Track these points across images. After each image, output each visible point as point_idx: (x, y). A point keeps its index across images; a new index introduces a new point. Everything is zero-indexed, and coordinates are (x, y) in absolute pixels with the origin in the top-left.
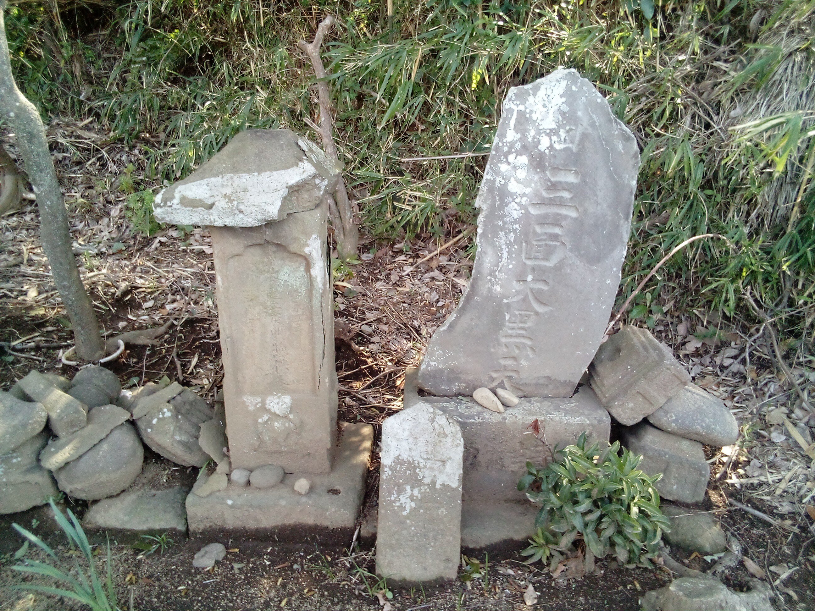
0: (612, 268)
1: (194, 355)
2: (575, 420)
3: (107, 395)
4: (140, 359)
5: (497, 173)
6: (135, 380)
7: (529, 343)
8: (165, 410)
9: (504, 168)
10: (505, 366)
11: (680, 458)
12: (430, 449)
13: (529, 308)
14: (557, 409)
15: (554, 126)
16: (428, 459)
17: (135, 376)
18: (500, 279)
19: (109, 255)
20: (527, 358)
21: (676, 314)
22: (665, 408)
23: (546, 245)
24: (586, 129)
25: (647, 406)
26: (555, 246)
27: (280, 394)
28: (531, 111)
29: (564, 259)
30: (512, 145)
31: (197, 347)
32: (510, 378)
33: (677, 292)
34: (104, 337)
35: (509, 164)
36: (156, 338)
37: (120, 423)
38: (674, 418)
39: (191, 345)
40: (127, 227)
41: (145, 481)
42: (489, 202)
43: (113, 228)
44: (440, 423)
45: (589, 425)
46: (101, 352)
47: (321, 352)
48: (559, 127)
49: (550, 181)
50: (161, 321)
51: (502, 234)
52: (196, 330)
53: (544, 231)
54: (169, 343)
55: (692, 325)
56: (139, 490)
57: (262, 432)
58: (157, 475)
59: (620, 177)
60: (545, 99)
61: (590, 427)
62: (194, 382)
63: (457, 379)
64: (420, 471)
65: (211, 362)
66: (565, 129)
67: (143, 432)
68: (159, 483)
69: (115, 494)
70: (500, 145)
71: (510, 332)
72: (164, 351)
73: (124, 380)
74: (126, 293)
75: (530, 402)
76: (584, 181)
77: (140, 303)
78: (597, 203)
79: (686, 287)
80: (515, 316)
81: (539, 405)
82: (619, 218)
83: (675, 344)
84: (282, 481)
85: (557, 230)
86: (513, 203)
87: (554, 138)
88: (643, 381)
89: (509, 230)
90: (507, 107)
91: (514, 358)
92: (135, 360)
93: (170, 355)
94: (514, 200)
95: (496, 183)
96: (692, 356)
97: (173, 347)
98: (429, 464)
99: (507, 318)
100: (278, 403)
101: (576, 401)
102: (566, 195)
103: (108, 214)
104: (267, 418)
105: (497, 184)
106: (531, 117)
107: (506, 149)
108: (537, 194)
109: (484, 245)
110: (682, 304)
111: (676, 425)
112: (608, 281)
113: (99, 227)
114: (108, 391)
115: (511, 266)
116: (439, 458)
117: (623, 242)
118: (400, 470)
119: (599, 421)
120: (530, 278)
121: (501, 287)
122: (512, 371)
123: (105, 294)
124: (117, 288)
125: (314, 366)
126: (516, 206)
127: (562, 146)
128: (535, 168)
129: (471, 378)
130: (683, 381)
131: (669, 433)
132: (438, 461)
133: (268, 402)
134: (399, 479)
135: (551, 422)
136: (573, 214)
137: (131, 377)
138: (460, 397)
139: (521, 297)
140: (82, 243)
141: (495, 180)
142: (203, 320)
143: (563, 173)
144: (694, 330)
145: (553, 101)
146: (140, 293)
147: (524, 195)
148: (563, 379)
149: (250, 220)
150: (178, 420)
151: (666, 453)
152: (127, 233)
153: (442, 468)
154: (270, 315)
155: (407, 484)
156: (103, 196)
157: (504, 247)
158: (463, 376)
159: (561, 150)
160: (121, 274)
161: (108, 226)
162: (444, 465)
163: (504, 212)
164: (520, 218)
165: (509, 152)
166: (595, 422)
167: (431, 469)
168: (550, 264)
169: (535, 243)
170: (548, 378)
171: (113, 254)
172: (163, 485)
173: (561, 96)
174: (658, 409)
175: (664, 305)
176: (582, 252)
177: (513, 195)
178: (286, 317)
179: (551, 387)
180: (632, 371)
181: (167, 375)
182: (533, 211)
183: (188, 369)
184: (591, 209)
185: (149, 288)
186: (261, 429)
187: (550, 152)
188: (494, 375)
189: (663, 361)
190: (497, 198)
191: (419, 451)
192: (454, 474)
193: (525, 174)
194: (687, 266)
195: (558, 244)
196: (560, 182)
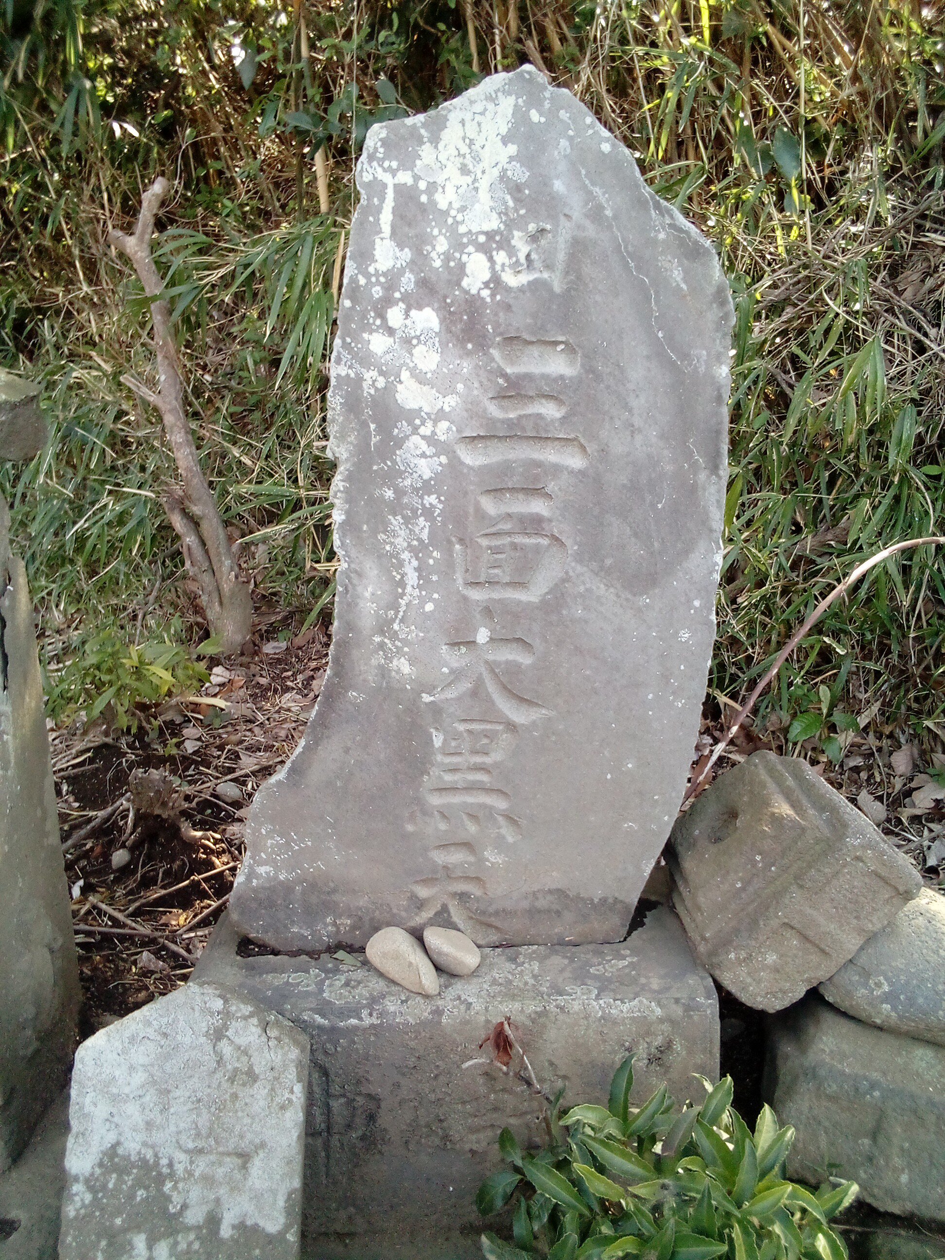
0: (689, 601)
2: (625, 1007)
5: (365, 359)
7: (501, 804)
9: (378, 343)
10: (445, 868)
11: (912, 1097)
12: (204, 1120)
13: (490, 714)
14: (581, 977)
15: (494, 223)
16: (200, 1151)
18: (405, 642)
20: (500, 844)
21: (887, 730)
22: (863, 960)
23: (514, 546)
24: (579, 227)
25: (815, 958)
26: (537, 549)
28: (432, 187)
29: (564, 581)
30: (392, 279)
32: (463, 897)
33: (886, 682)
35: (391, 331)
38: (886, 988)
42: (352, 438)
44: (239, 1041)
45: (661, 1021)
48: (510, 225)
49: (505, 376)
51: (396, 522)
53: (504, 509)
55: (923, 753)
59: (685, 356)
60: (464, 150)
61: (666, 1027)
63: (329, 907)
64: (175, 1187)
66: (523, 229)
70: (362, 281)
71: (448, 777)
75: (513, 960)
76: (590, 370)
78: (633, 430)
79: (902, 672)
80: (457, 736)
81: (536, 966)
82: (694, 466)
83: (889, 795)
85: (538, 507)
86: (415, 439)
87: (501, 257)
88: (796, 894)
89: (414, 511)
90: (367, 177)
91: (467, 845)
94: (415, 430)
95: (365, 385)
96: (927, 820)
98: (201, 1166)
99: (438, 740)
101: (635, 952)
102: (550, 411)
105: (367, 389)
106: (433, 203)
107: (377, 292)
108: (473, 410)
109: (353, 553)
110: (898, 707)
111: (894, 1008)
112: (685, 635)
115: (429, 607)
116: (231, 1146)
117: (711, 530)
118: (117, 1188)
119: (688, 1008)
120: (482, 636)
121: (412, 662)
122: (467, 879)
126: (424, 446)
127: (524, 279)
128: (461, 342)
129: (362, 902)
130: (901, 889)
131: (880, 1028)
132: (229, 1154)
134: (113, 1215)
135: (561, 1017)
136: (575, 461)
138: (340, 955)
139: (465, 686)
141: (360, 379)
143: (535, 351)
144: (929, 763)
145: (485, 154)
147: (440, 416)
148: (598, 894)
151: (873, 1086)
153: (238, 1176)
155: (138, 1228)
157: (406, 556)
158: (342, 899)
159: (521, 289)
162: (244, 1167)
163: (395, 462)
164: (437, 477)
165: (388, 301)
166: (679, 1011)
167: (208, 1180)
168: (530, 596)
169: (484, 542)
170: (560, 893)
173: (505, 141)
174: (845, 966)
175: (859, 713)
176: (609, 562)
177: (412, 416)
179: (568, 916)
180: (767, 867)
182: (470, 458)
184: (618, 447)
187: (493, 296)
188: (423, 892)
189: (841, 837)
190: (373, 426)
191: (173, 1128)
192: (274, 1192)
193: (436, 358)
194: (900, 626)
195: (545, 542)
196: (529, 377)
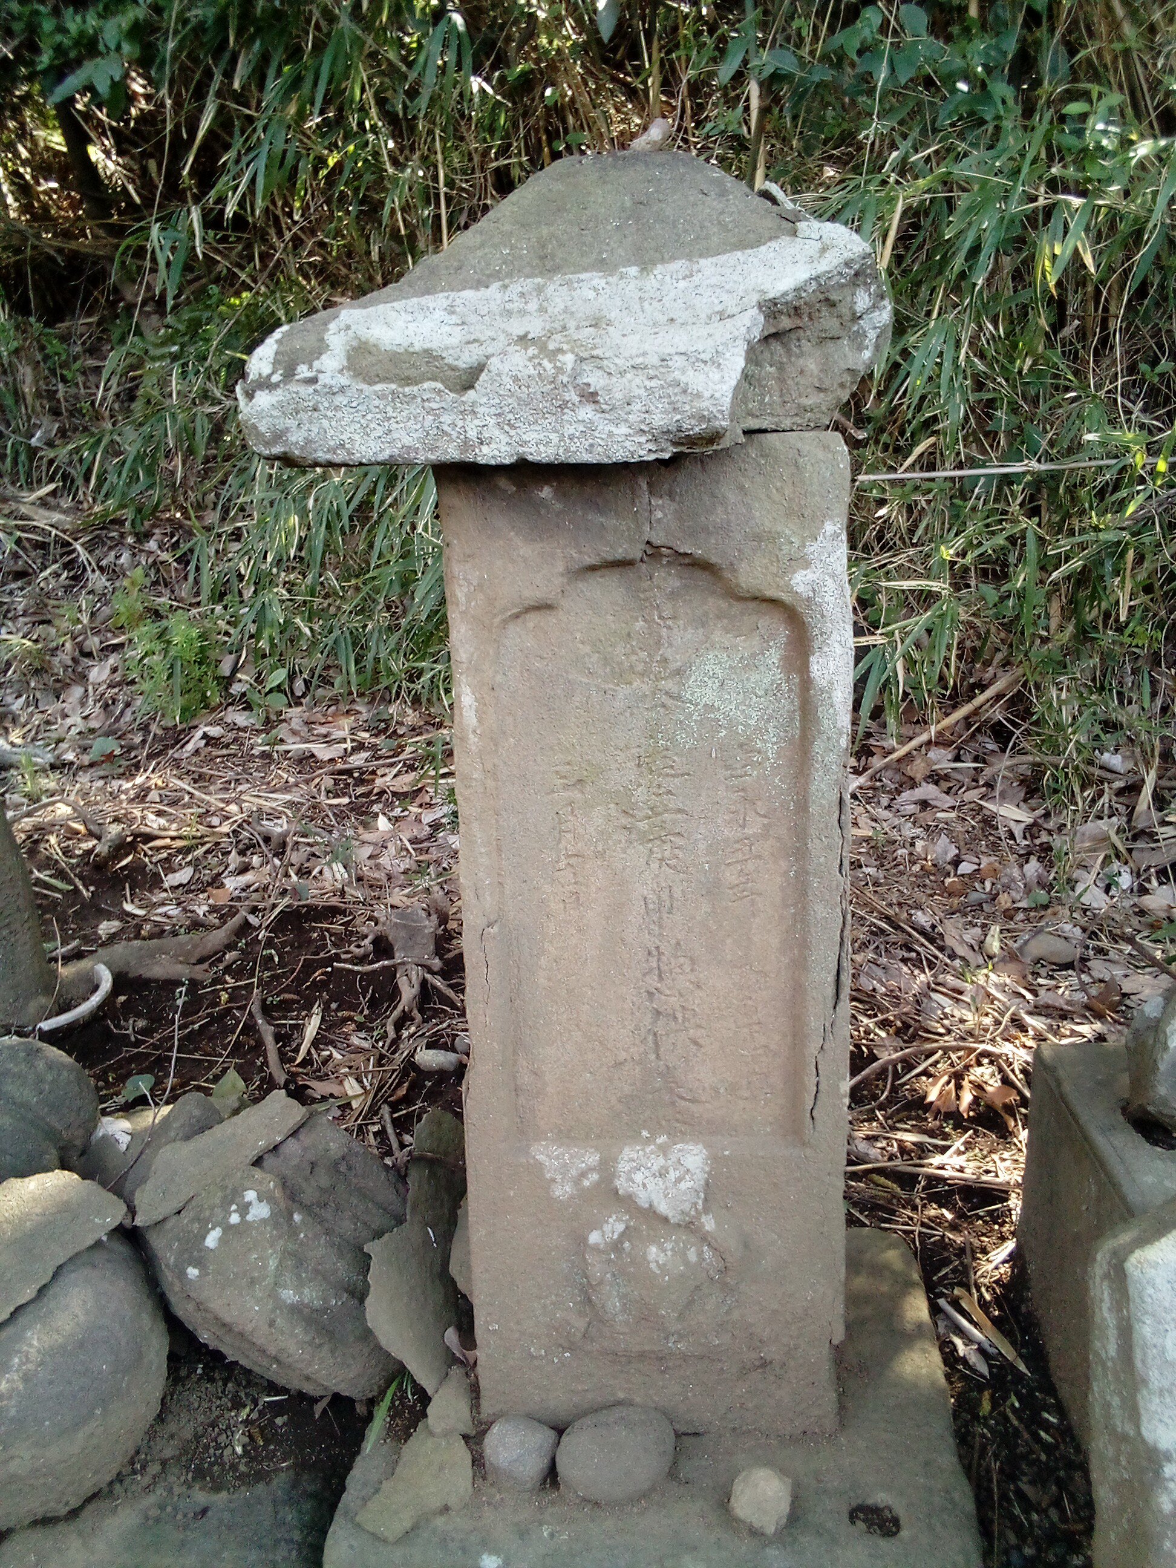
1: (309, 1007)
3: (51, 1135)
4: (158, 1020)
6: (143, 1084)
8: (251, 1195)
17: (140, 1072)
19: (81, 768)
27: (662, 1139)
31: (318, 986)
34: (56, 960)
36: (201, 961)
37: (90, 1242)
39: (300, 981)
40: (128, 705)
41: (168, 1453)
43: (93, 708)
46: (43, 1000)
47: (831, 979)
50: (213, 919)
52: (310, 941)
54: (238, 974)
56: (148, 1489)
57: (601, 1282)
58: (213, 1425)
62: (320, 1088)
65: (360, 1027)
67: (168, 1277)
68: (219, 1460)
69: (63, 1511)
72: (224, 996)
73: (108, 1085)
74: (121, 848)
77: (156, 875)
84: (672, 1474)
92: (141, 1023)
93: (242, 1008)
97: (249, 987)
100: (662, 1173)
103: (83, 678)
104: (620, 1227)
113: (59, 705)
114: (54, 1121)
123: (66, 852)
124: (99, 838)
125: (797, 1036)
133: (623, 1166)
137: (129, 1074)
140: (19, 741)
142: (332, 912)
146: (158, 849)
149: (623, 430)
150: (293, 1231)
152: (128, 717)
154: (644, 839)
156: (74, 638)
160: (108, 807)
161: (83, 703)
171: (92, 765)
172: (234, 1467)
178: (702, 846)
181: (239, 1069)
183: (297, 1050)
185: (180, 838)
186: (597, 1270)
